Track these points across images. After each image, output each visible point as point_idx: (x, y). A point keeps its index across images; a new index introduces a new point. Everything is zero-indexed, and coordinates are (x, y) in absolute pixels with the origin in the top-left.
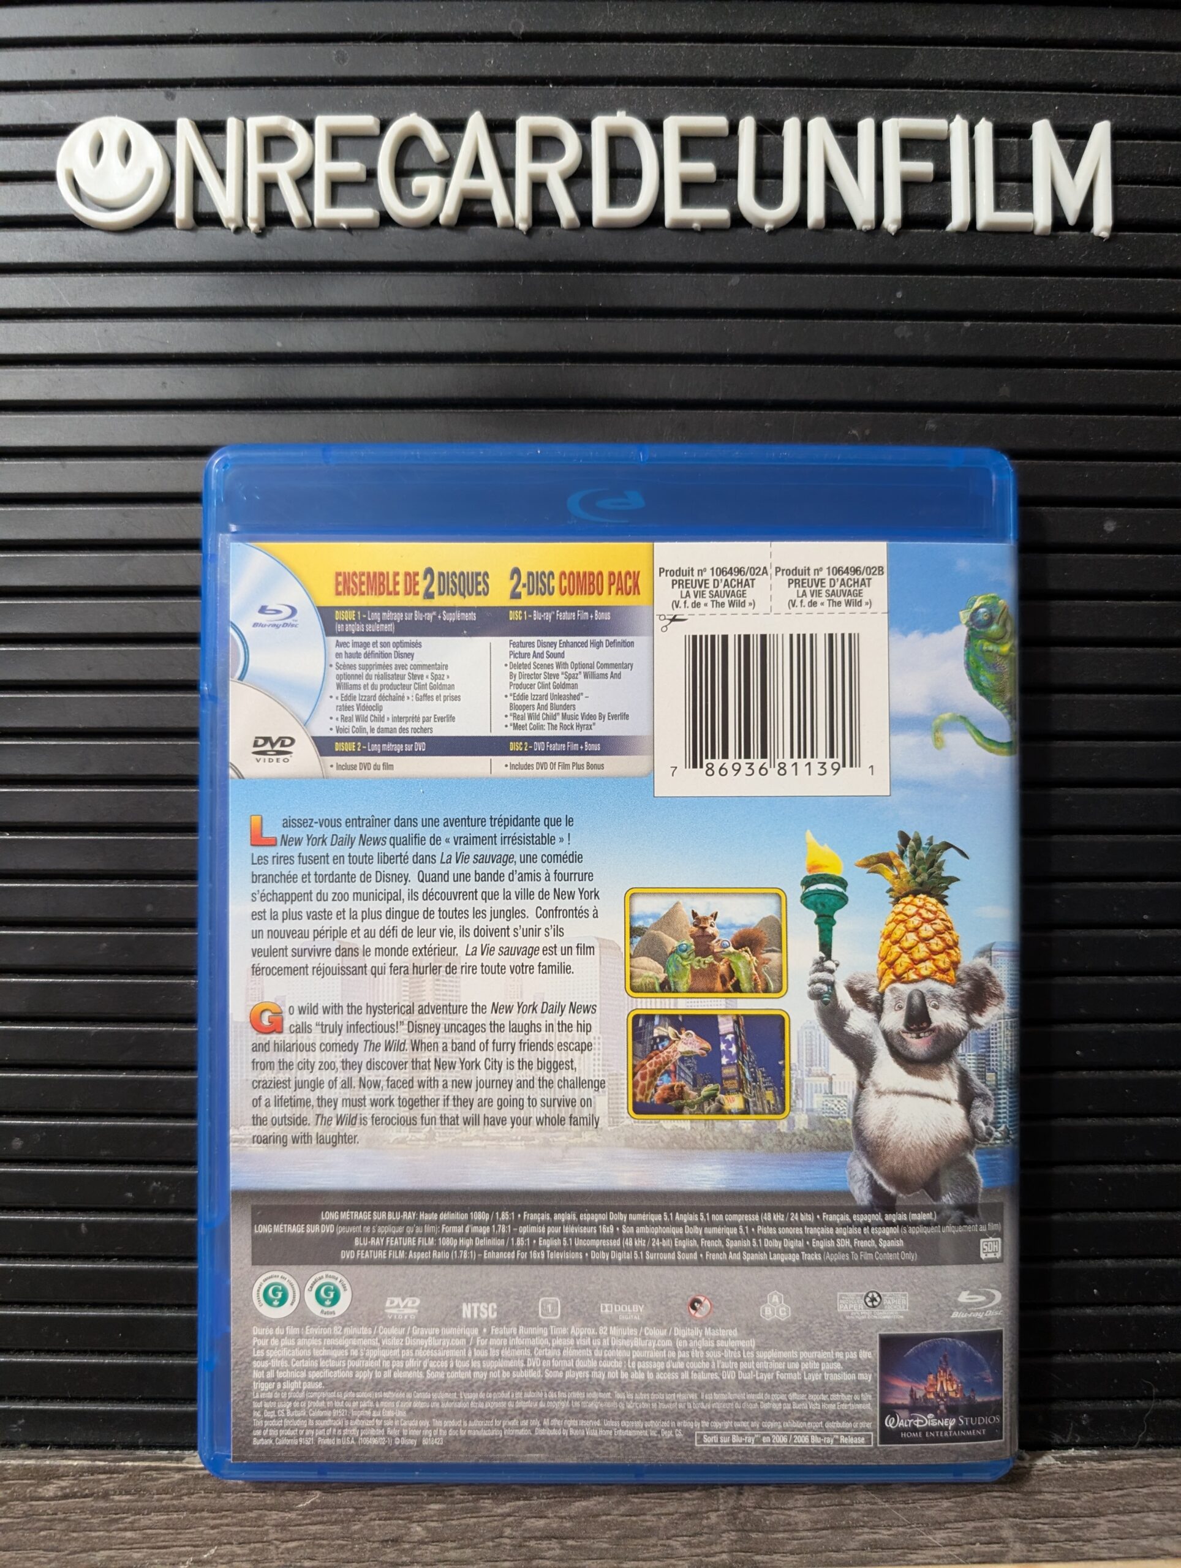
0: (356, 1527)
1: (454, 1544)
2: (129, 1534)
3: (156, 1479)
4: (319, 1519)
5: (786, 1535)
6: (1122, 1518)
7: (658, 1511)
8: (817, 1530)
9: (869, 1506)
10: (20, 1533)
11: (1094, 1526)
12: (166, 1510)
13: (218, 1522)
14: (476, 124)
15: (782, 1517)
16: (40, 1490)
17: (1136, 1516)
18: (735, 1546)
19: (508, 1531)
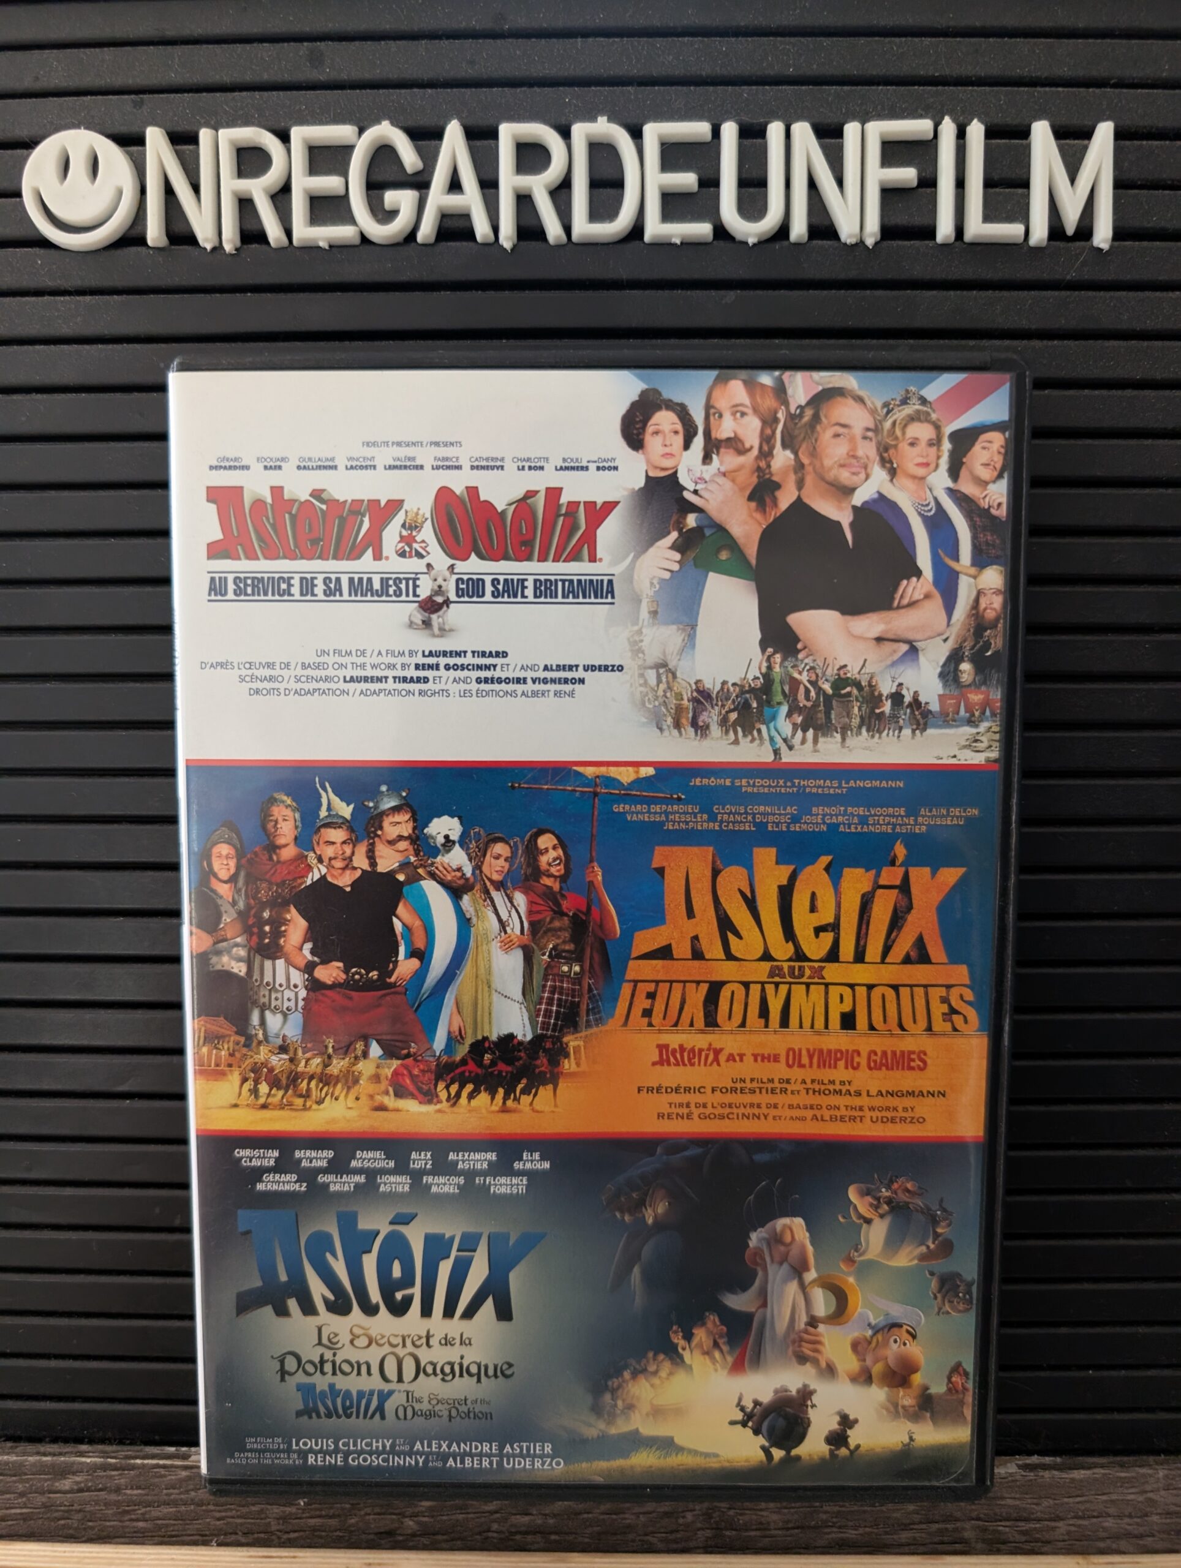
0: (353, 1521)
1: (445, 1537)
2: (141, 1524)
3: (165, 1476)
4: (318, 1513)
5: (758, 1533)
6: (1081, 1522)
7: (637, 1510)
8: (788, 1529)
9: (836, 1509)
10: (40, 1522)
11: (1054, 1529)
12: (175, 1503)
13: (224, 1514)
14: (454, 132)
15: (754, 1517)
16: (57, 1484)
17: (1095, 1520)
18: (709, 1543)
19: (495, 1526)
